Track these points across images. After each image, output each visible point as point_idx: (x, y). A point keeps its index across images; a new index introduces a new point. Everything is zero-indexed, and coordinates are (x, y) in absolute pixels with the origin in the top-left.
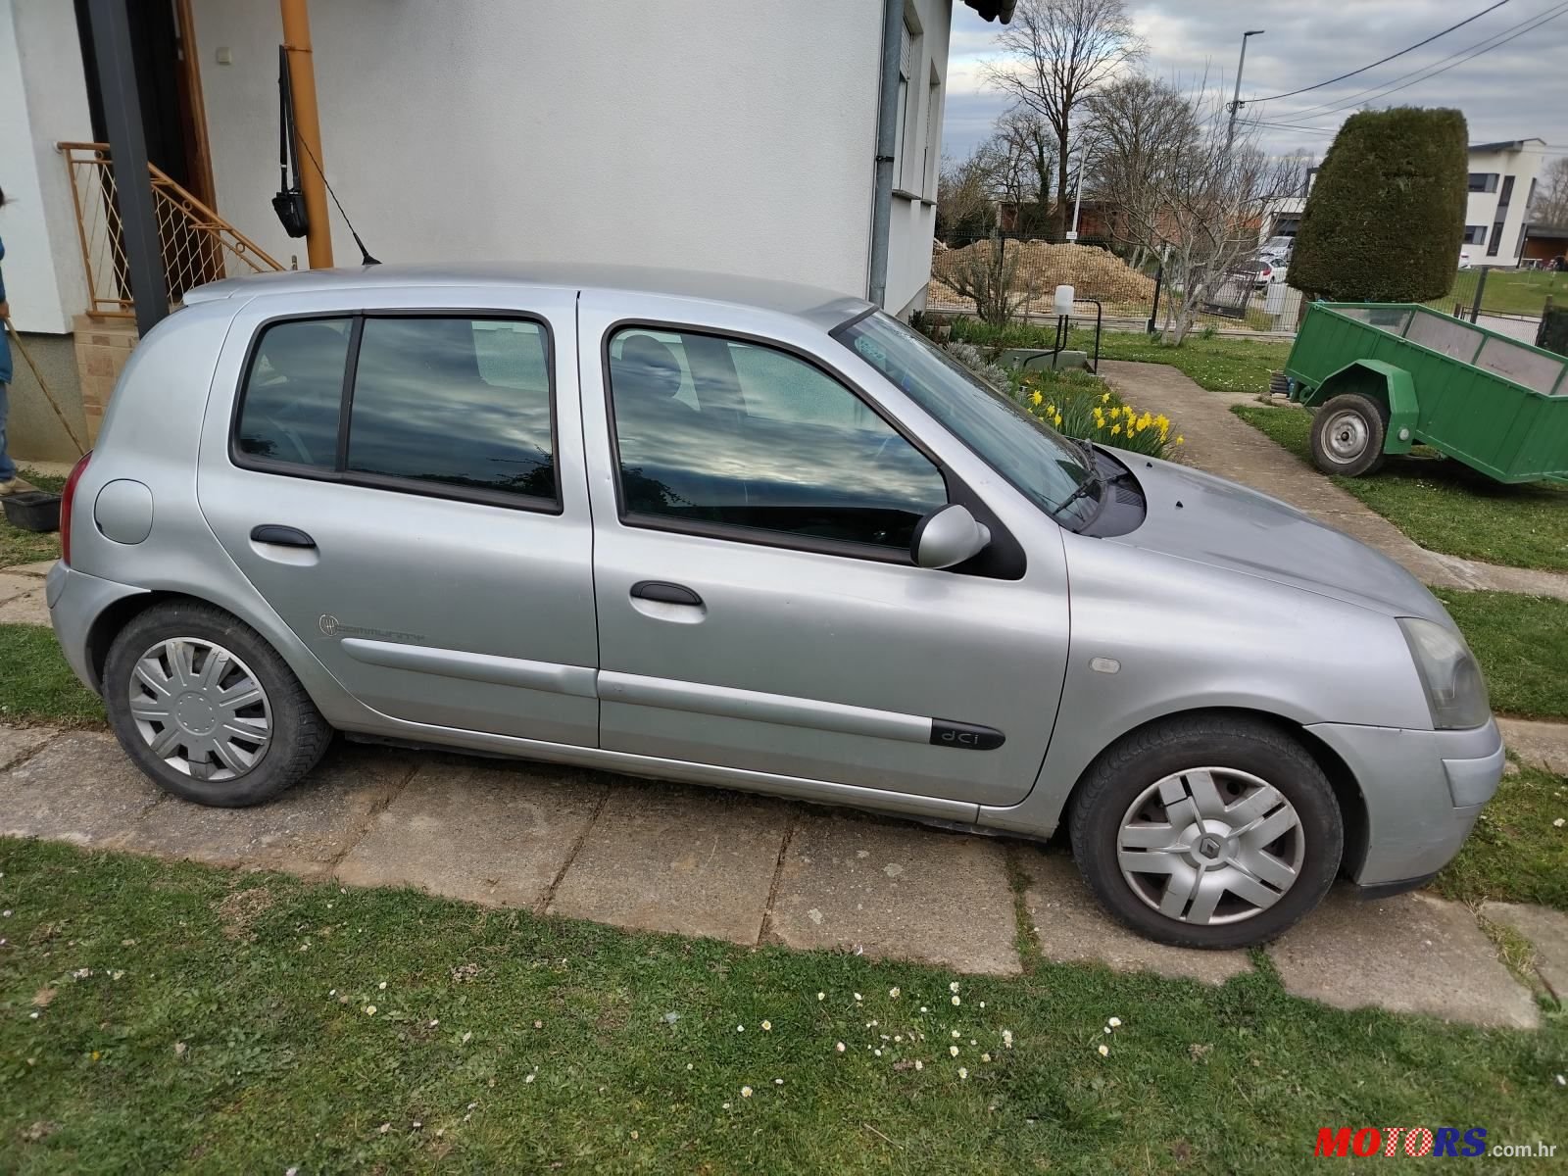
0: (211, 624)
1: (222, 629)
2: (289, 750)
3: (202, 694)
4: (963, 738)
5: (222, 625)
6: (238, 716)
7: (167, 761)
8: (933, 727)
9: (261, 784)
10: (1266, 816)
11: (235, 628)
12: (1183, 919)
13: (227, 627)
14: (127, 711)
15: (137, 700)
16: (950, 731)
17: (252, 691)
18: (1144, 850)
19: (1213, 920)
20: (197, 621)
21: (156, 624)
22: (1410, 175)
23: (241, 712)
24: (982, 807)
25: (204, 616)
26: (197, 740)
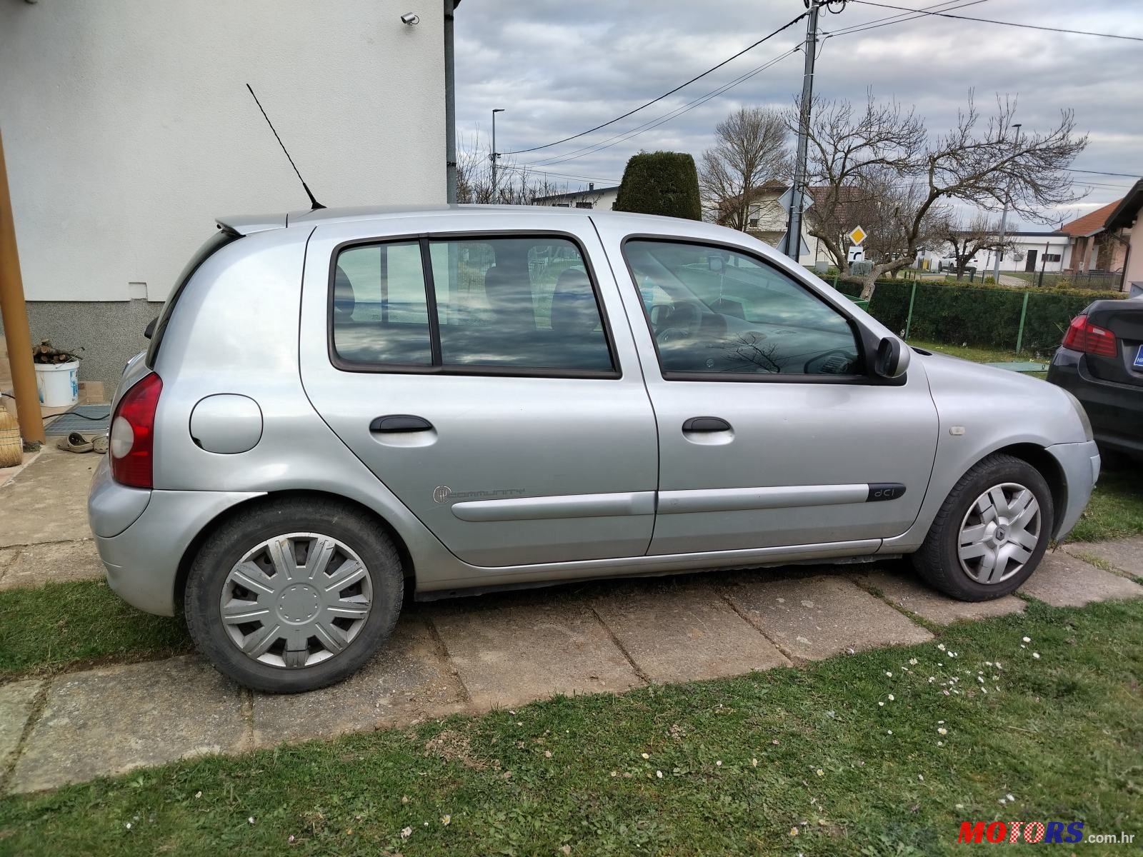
0: (318, 516)
1: (330, 519)
2: (389, 618)
3: (308, 584)
4: (886, 493)
5: (328, 515)
6: (342, 597)
7: (259, 659)
8: (870, 490)
9: (359, 657)
10: (1025, 508)
11: (341, 516)
12: (989, 582)
13: (333, 516)
14: (218, 619)
15: (228, 606)
16: (879, 490)
17: (358, 570)
18: (970, 544)
19: (1003, 579)
20: (304, 516)
21: (259, 526)
22: (674, 192)
23: (345, 593)
24: (884, 540)
25: (310, 510)
26: (297, 629)
